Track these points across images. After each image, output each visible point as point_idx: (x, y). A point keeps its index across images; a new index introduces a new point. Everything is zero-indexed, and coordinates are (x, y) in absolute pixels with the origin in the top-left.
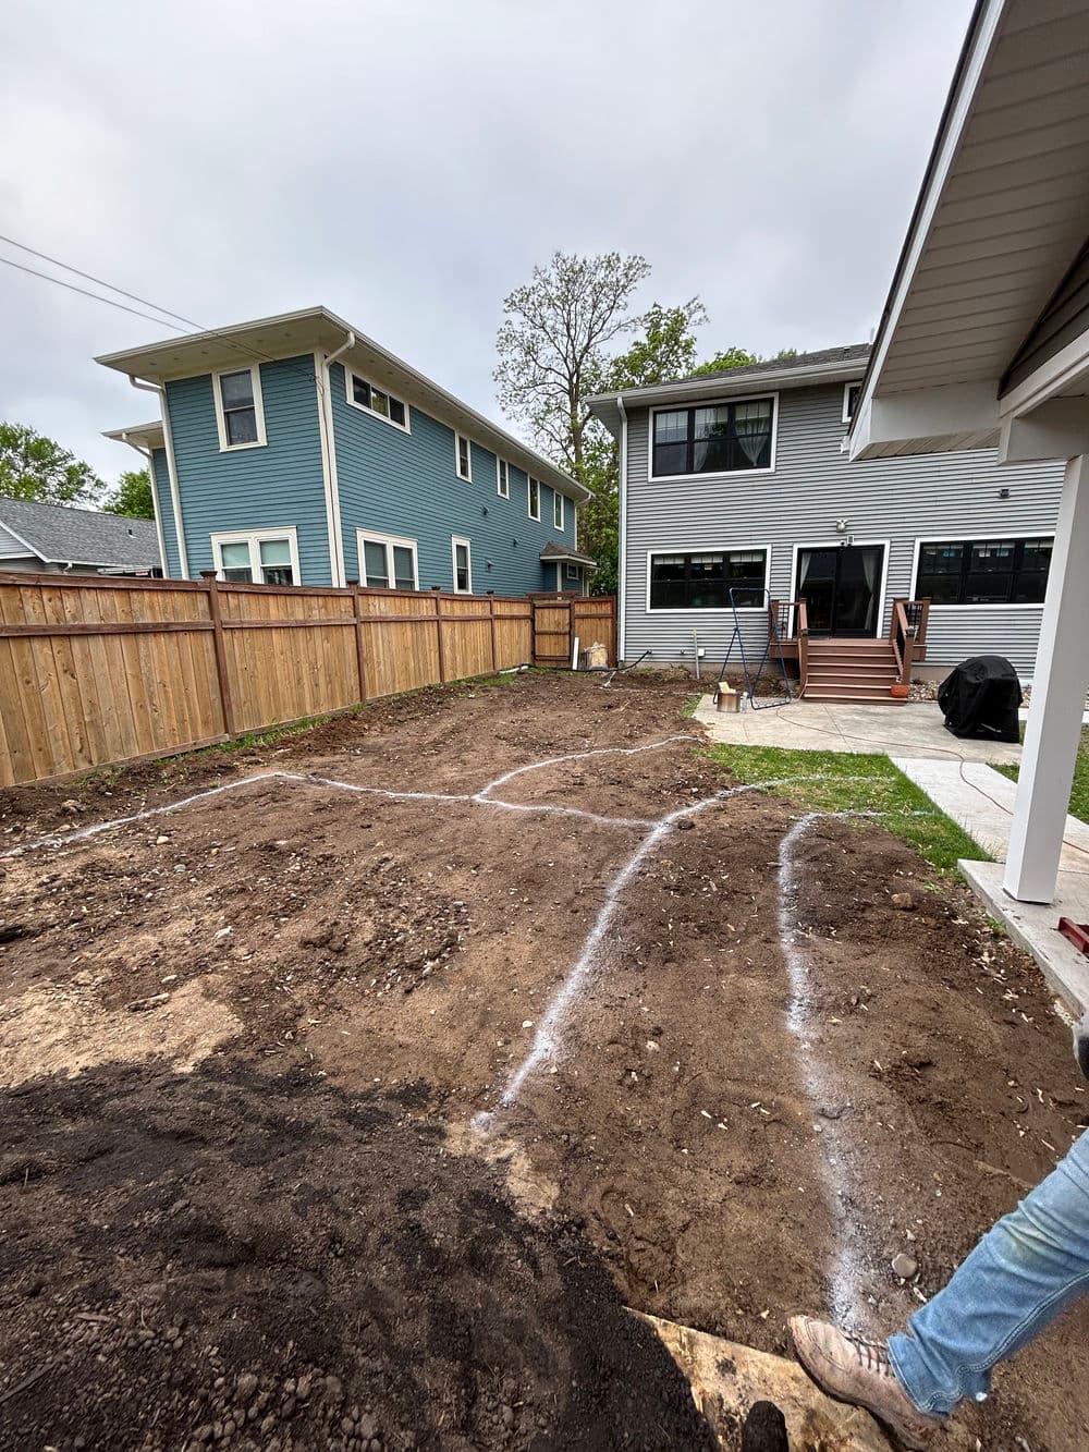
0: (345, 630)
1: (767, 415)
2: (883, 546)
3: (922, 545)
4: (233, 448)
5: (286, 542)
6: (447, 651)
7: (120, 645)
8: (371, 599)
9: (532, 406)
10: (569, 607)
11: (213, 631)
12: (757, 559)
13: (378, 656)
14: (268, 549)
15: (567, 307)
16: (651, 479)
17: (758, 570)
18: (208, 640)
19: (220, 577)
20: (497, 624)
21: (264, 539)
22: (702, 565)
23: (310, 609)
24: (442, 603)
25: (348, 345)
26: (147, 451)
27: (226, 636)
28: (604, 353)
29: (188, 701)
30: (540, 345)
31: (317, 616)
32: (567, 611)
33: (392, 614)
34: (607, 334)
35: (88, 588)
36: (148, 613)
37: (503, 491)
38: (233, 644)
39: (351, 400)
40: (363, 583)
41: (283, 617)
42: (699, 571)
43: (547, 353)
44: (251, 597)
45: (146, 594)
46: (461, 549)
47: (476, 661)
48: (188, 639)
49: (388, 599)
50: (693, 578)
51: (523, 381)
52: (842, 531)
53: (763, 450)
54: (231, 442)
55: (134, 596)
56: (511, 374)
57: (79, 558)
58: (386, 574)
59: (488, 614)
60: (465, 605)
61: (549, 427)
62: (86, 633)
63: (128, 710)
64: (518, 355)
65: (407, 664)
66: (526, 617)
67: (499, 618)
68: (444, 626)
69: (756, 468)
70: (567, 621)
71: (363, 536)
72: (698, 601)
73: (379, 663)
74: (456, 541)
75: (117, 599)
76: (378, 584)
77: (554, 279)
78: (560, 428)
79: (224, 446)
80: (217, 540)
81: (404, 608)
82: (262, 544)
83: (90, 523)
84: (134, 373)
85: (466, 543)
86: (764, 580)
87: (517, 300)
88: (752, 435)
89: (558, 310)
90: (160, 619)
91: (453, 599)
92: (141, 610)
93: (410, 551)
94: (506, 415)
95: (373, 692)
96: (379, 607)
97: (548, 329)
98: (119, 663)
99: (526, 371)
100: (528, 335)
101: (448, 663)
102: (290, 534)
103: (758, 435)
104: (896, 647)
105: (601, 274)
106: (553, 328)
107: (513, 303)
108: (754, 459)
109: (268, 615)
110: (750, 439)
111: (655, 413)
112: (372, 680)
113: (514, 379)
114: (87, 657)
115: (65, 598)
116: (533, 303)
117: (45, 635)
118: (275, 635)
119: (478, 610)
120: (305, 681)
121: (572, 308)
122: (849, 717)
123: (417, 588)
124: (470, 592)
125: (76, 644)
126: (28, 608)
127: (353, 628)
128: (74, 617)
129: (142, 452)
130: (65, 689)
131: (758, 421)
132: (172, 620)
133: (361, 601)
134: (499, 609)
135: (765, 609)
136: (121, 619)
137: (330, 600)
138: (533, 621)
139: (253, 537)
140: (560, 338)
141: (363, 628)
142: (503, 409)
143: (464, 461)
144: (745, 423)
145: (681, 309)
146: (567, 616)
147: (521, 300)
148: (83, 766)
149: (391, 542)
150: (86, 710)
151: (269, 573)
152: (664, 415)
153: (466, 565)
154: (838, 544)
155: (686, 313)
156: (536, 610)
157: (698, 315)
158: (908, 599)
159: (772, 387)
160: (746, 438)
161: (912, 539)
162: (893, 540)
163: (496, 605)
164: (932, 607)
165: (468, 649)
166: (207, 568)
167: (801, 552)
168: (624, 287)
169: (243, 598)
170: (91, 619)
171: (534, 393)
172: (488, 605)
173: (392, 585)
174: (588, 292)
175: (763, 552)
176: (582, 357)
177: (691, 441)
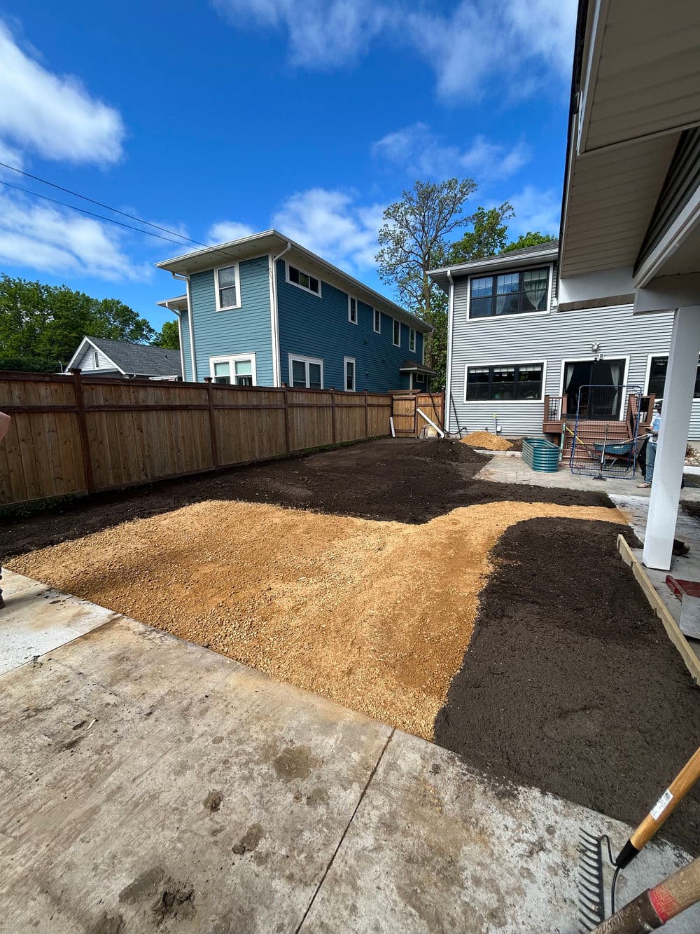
0: (279, 411)
1: (546, 278)
2: (624, 360)
3: (653, 358)
4: (223, 309)
5: (250, 361)
6: (338, 426)
7: (163, 415)
8: (294, 394)
9: (399, 275)
10: (415, 399)
11: (209, 410)
12: (538, 369)
13: (297, 426)
14: (239, 365)
15: (423, 214)
16: (468, 320)
17: (537, 376)
18: (206, 415)
19: (213, 381)
20: (369, 409)
21: (237, 360)
22: (501, 373)
23: (261, 398)
24: (335, 396)
25: (287, 250)
26: (178, 312)
27: (216, 413)
28: (446, 240)
29: (195, 447)
30: (405, 238)
31: (264, 402)
32: (414, 402)
33: (306, 402)
34: (448, 229)
35: (150, 387)
36: (178, 400)
37: (377, 329)
38: (220, 417)
39: (288, 280)
40: (291, 385)
41: (245, 403)
42: (499, 377)
43: (409, 243)
44: (229, 392)
45: (177, 390)
46: (350, 365)
47: (355, 432)
48: (196, 414)
49: (304, 394)
50: (494, 381)
51: (394, 260)
52: (596, 350)
53: (542, 300)
54: (222, 306)
55: (172, 390)
56: (386, 257)
57: (139, 372)
58: (304, 380)
59: (363, 403)
60: (350, 397)
61: (409, 288)
62: (148, 409)
63: (165, 451)
64: (391, 244)
65: (314, 431)
66: (388, 406)
67: (369, 405)
68: (337, 410)
69: (537, 311)
70: (414, 408)
71: (292, 358)
72: (497, 396)
73: (297, 430)
74: (347, 360)
75: (163, 391)
76: (299, 385)
77: (415, 197)
78: (416, 289)
79: (218, 309)
80: (213, 360)
81: (314, 399)
82: (236, 363)
83: (146, 352)
84: (174, 270)
85: (353, 361)
86: (542, 382)
87: (391, 212)
88: (535, 291)
89: (417, 216)
90: (184, 403)
91: (343, 394)
92: (175, 399)
93: (320, 365)
94: (383, 281)
95: (294, 446)
96: (299, 398)
97: (411, 228)
98: (162, 425)
99: (396, 254)
100: (398, 231)
101: (338, 433)
102: (252, 357)
103: (538, 290)
104: (629, 426)
105: (445, 191)
106: (413, 227)
107: (389, 214)
108: (536, 305)
109: (237, 402)
110: (534, 293)
111: (472, 279)
112: (293, 439)
113: (388, 260)
114: (148, 420)
115: (140, 391)
116: (401, 213)
117: (129, 409)
118: (241, 414)
119: (358, 400)
120: (256, 438)
121: (426, 214)
123: (322, 388)
124: (354, 391)
125: (144, 415)
126: (124, 396)
127: (283, 410)
128: (143, 401)
129: (175, 312)
130: (138, 438)
131: (540, 282)
132: (189, 404)
133: (289, 394)
134: (371, 400)
136: (164, 403)
137: (271, 394)
138: (392, 408)
139: (232, 359)
140: (418, 233)
141: (289, 410)
142: (381, 278)
143: (353, 312)
144: (531, 283)
145: (497, 210)
146: (413, 405)
147: (394, 212)
148: (144, 478)
149: (308, 361)
150: (146, 449)
151: (239, 379)
152: (477, 280)
153: (352, 374)
154: (593, 359)
155: (500, 211)
156: (394, 402)
157: (509, 213)
158: (642, 395)
159: (549, 260)
160: (531, 293)
161: (646, 355)
162: (632, 355)
163: (369, 398)
165: (351, 425)
166: (207, 376)
167: (567, 364)
168: (460, 198)
169: (225, 392)
170: (151, 402)
171: (401, 268)
172: (364, 398)
173: (308, 386)
174: (436, 203)
175: (541, 365)
176: (432, 244)
177: (495, 296)
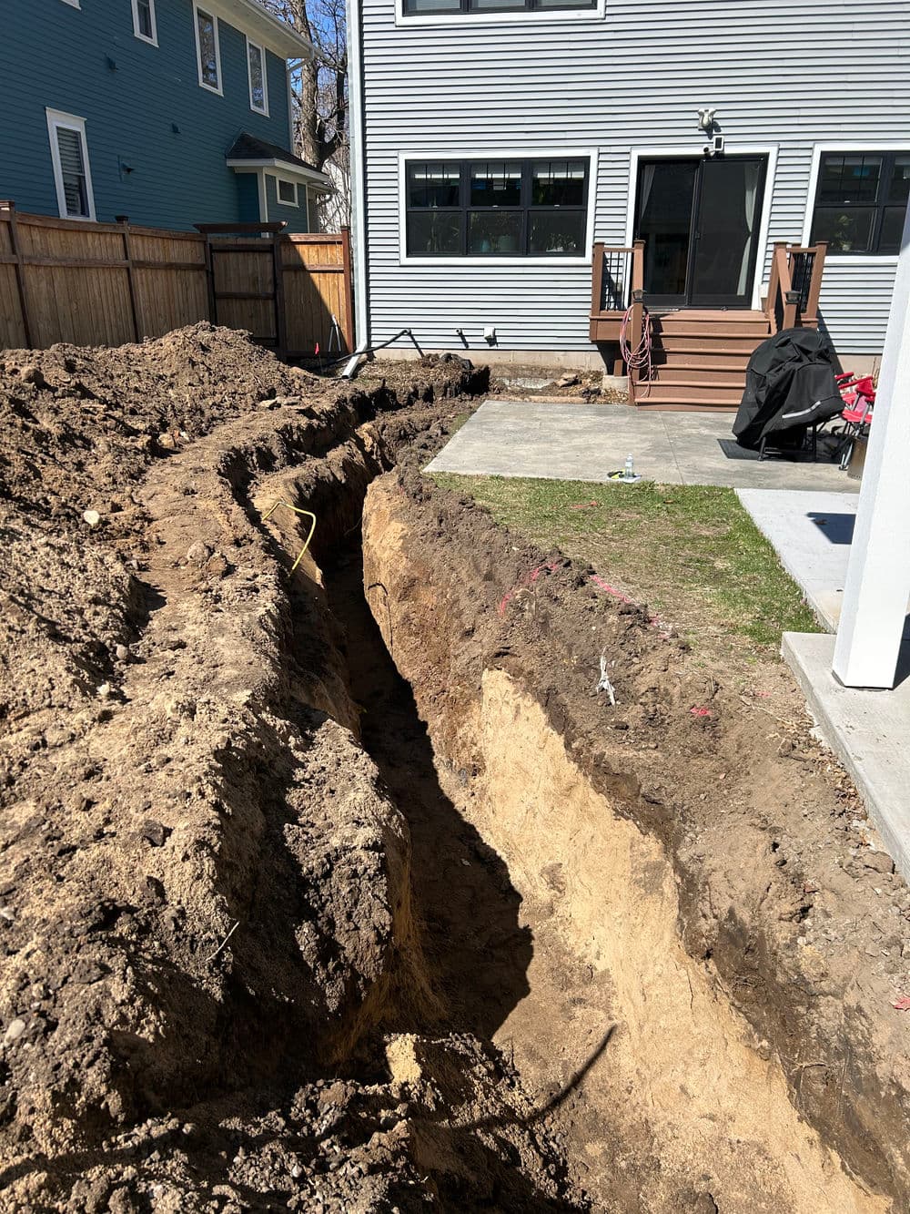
2: (766, 156)
3: (824, 155)
10: (271, 250)
12: (579, 175)
16: (402, 21)
17: (575, 193)
22: (490, 182)
24: (21, 231)
32: (269, 257)
37: (146, 30)
42: (486, 194)
50: (474, 205)
52: (707, 128)
59: (120, 256)
60: (80, 239)
66: (195, 267)
67: (141, 265)
70: (270, 277)
72: (483, 245)
74: (56, 120)
85: (77, 125)
86: (586, 211)
104: (773, 321)
119: (103, 249)
122: (694, 431)
124: (92, 218)
134: (140, 249)
135: (588, 259)
138: (211, 275)
146: (269, 267)
153: (78, 166)
154: (699, 151)
156: (218, 255)
158: (800, 245)
161: (809, 145)
162: (783, 145)
163: (133, 241)
164: (829, 260)
167: (643, 162)
172: (122, 241)
175: (584, 163)
